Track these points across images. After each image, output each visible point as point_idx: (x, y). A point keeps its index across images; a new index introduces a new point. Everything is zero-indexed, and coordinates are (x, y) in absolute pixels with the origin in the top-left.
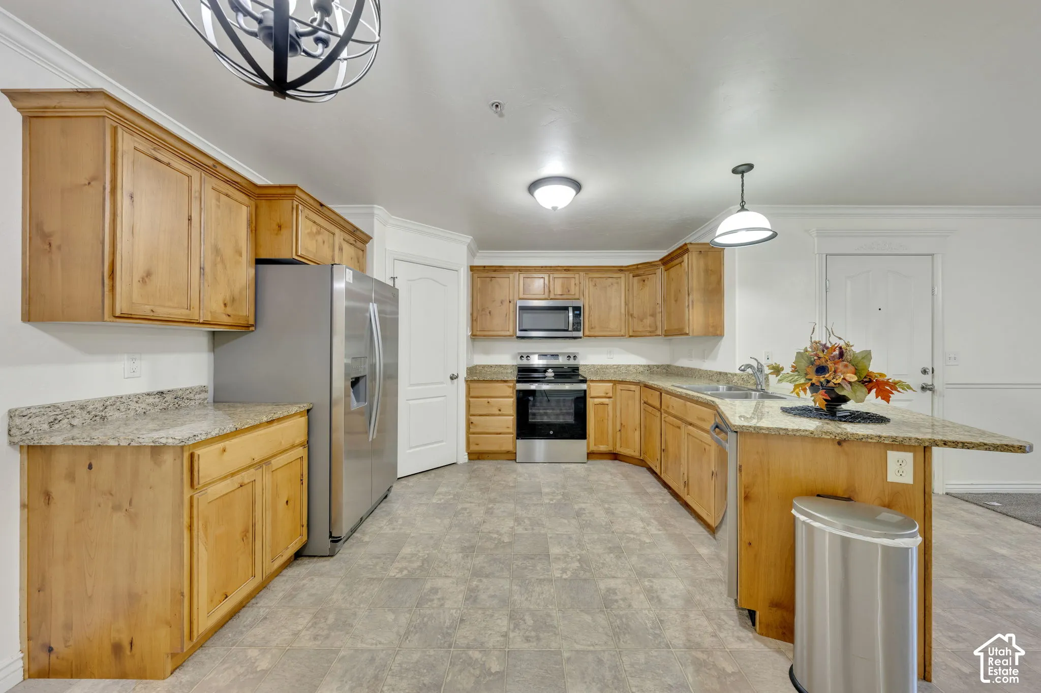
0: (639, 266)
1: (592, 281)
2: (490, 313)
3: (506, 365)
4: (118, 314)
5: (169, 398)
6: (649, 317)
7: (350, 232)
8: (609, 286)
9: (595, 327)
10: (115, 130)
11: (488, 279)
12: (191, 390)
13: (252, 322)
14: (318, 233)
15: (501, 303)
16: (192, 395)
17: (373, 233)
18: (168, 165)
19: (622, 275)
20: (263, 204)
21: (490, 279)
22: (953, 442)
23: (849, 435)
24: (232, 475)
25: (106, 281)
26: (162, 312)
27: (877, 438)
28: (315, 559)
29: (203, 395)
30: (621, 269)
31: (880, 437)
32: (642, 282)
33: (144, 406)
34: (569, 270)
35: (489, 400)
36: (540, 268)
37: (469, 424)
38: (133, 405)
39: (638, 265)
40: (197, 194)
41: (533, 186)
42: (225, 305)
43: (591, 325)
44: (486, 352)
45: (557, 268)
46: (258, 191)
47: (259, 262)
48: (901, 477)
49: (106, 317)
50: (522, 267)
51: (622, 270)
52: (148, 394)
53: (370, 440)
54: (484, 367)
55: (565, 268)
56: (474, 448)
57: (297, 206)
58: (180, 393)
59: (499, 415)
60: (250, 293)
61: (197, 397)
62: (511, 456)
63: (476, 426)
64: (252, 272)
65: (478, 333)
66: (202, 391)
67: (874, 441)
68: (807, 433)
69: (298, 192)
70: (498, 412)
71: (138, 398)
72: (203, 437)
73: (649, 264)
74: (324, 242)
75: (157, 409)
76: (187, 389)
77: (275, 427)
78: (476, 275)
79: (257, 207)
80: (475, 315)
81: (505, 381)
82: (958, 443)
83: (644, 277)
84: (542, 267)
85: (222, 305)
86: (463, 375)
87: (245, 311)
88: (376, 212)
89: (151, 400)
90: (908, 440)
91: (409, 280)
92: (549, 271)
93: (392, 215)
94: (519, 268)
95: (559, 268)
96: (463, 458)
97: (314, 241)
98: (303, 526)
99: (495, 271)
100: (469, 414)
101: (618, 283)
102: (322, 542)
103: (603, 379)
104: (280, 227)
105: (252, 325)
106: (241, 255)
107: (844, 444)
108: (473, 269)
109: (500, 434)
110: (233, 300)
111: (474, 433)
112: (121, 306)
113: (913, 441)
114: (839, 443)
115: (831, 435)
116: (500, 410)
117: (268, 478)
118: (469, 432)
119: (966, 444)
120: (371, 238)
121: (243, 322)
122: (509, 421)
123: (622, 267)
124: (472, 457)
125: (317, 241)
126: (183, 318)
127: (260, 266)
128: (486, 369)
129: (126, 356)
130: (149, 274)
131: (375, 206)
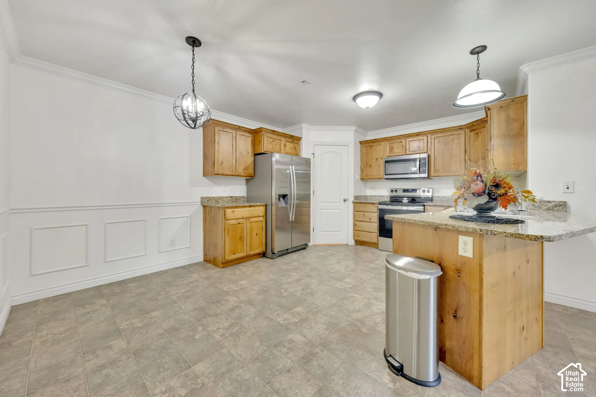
0: (474, 124)
1: (437, 139)
2: (370, 166)
3: (384, 196)
4: (215, 174)
5: (234, 198)
6: (481, 160)
7: (290, 138)
8: (451, 141)
9: (439, 171)
10: (214, 126)
11: (369, 147)
12: (240, 197)
13: (252, 175)
14: (273, 141)
15: (377, 159)
16: (240, 199)
17: (302, 135)
18: (227, 132)
19: (462, 132)
20: (256, 135)
21: (370, 147)
22: (486, 230)
23: (432, 223)
24: (237, 219)
25: (213, 166)
26: (226, 173)
27: (445, 225)
28: (268, 258)
29: (244, 199)
30: (460, 128)
31: (446, 225)
32: (476, 135)
33: (227, 200)
34: (419, 135)
35: (365, 213)
36: (399, 137)
37: (355, 225)
38: (225, 199)
39: (472, 123)
40: (235, 138)
41: (355, 98)
42: (244, 170)
43: (436, 169)
44: (373, 188)
45: (411, 135)
46: (254, 131)
47: (256, 155)
48: (465, 252)
49: (213, 175)
50: (388, 137)
51: (462, 128)
52: (228, 197)
53: (290, 220)
54: (371, 196)
55: (416, 134)
56: (357, 238)
57: (264, 134)
58: (237, 197)
59: (369, 222)
60: (252, 166)
61: (242, 199)
62: (376, 245)
63: (358, 226)
64: (253, 158)
65: (364, 178)
66: (243, 198)
67: (443, 227)
68: (413, 221)
69: (263, 129)
70: (368, 220)
71: (226, 197)
72: (227, 206)
73: (479, 121)
74: (276, 144)
75: (231, 201)
76: (239, 197)
77: (252, 208)
78: (363, 146)
79: (254, 137)
80: (362, 168)
81: (373, 204)
82: (489, 231)
83: (477, 131)
84: (400, 136)
85: (243, 170)
86: (351, 199)
87: (251, 171)
88: (303, 126)
89: (229, 198)
90: (460, 227)
91: (321, 154)
92: (406, 137)
93: (312, 126)
94: (387, 139)
95: (412, 135)
96: (352, 242)
97: (272, 145)
98: (263, 245)
99: (373, 142)
100: (355, 220)
101: (458, 138)
102: (269, 253)
103: (436, 204)
104: (259, 142)
105: (253, 176)
106: (249, 153)
107: (438, 230)
108: (361, 143)
109: (370, 232)
110: (246, 168)
111: (357, 230)
112: (216, 172)
113: (464, 228)
114: (435, 229)
115: (424, 223)
116: (370, 219)
117: (248, 224)
118: (355, 230)
119: (493, 232)
120: (302, 138)
121: (249, 175)
122: (375, 226)
123: (461, 126)
124: (358, 243)
125: (272, 144)
126: (231, 174)
127: (256, 156)
128: (372, 197)
129: (223, 186)
130: (222, 163)
131: (302, 124)
